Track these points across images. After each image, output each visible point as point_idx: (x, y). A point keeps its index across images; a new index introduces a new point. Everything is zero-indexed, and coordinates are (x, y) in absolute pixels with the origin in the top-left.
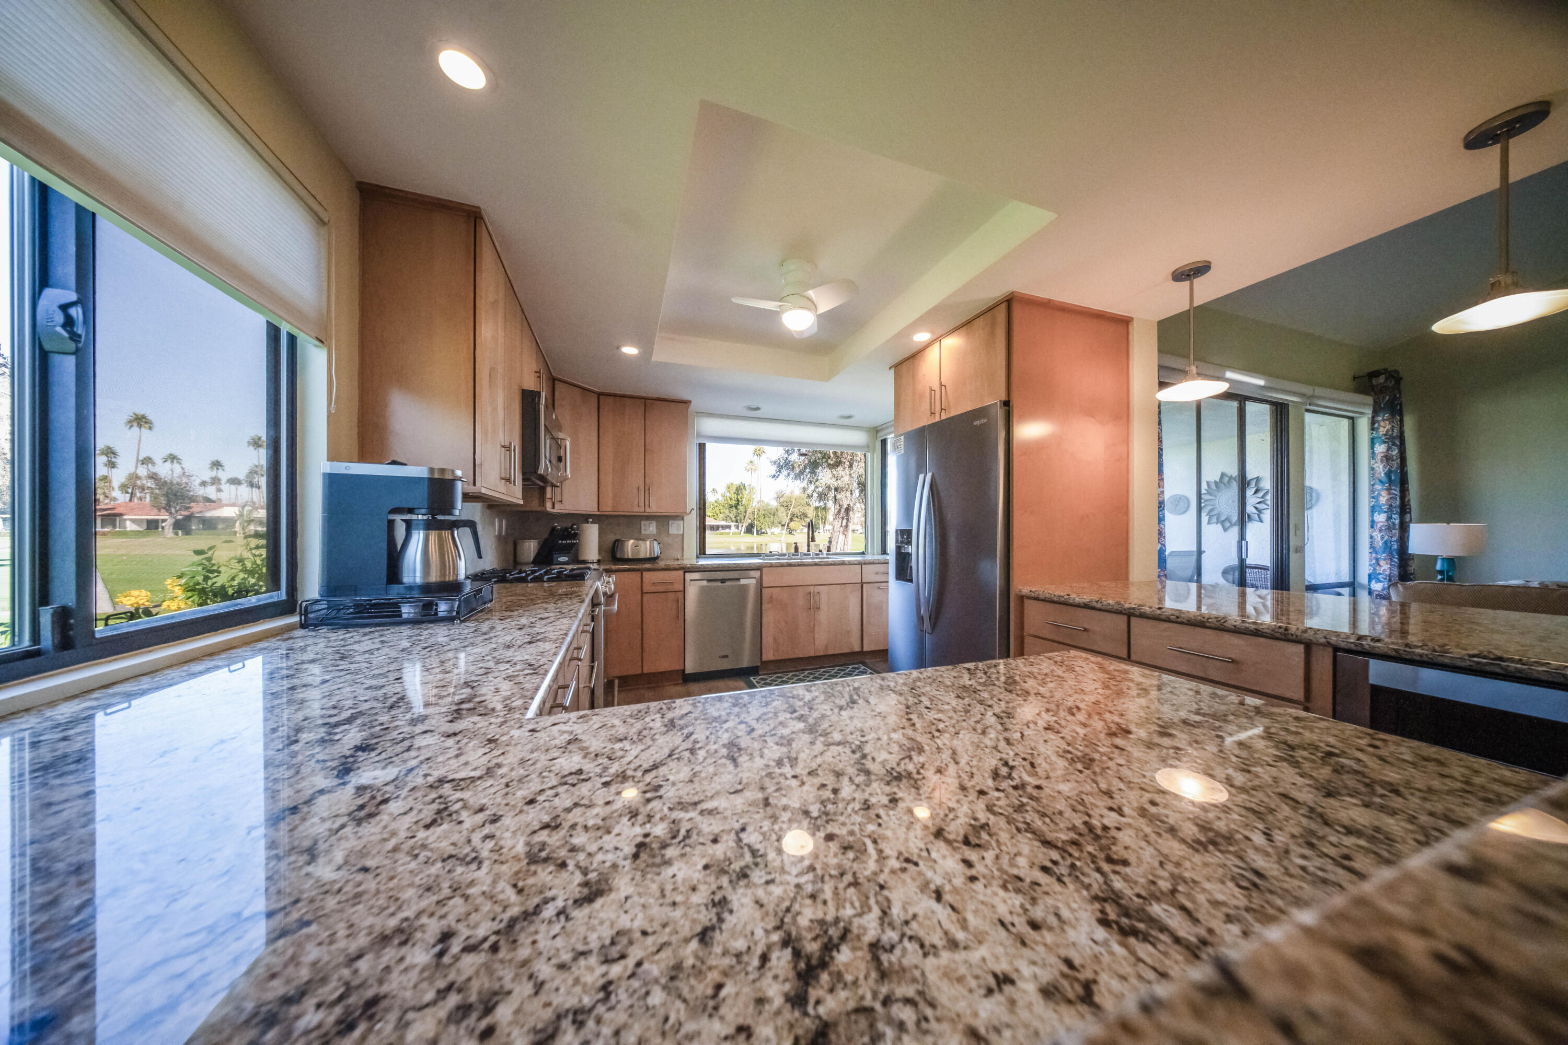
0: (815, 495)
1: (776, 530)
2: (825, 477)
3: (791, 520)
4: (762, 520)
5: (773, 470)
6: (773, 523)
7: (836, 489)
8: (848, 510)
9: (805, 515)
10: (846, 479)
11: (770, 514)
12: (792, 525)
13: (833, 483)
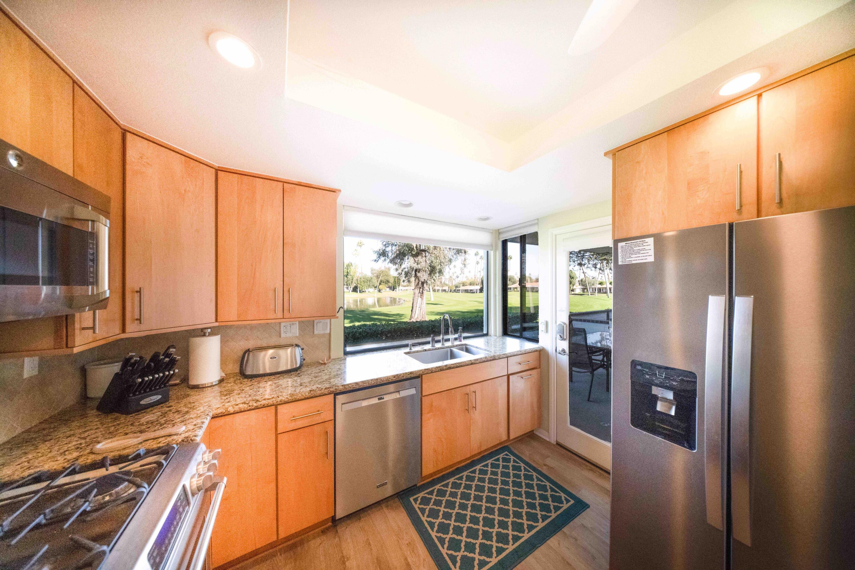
0: (403, 273)
1: (371, 290)
2: (409, 263)
3: (380, 284)
4: (362, 284)
5: (375, 256)
6: (369, 286)
7: (416, 271)
8: (423, 283)
9: (388, 281)
10: (423, 264)
11: (368, 281)
12: (381, 287)
13: (415, 266)
